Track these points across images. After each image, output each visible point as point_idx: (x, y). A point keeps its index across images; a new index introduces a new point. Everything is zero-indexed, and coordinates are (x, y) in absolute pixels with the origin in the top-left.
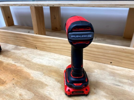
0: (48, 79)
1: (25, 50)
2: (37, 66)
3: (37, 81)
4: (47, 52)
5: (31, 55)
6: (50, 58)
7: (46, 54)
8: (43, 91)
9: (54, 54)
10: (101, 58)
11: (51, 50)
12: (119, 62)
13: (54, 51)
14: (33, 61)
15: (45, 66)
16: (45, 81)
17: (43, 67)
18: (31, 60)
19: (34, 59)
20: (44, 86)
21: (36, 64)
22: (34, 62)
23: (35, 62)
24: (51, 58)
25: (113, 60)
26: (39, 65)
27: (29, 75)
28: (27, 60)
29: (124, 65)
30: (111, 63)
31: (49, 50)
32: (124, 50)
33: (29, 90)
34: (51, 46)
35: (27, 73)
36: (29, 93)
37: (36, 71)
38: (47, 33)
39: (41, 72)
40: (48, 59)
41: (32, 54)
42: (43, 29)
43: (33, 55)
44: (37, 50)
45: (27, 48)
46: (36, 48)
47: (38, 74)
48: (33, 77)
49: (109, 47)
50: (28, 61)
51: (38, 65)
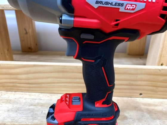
6: (32, 105)
7: (20, 98)
9: (38, 94)
11: (32, 87)
12: (153, 91)
13: (37, 89)
24: (35, 106)
25: (144, 90)
29: (159, 95)
30: (141, 94)
31: (27, 89)
32: (160, 71)
34: (32, 79)
38: (14, 57)
40: (28, 107)
42: (8, 50)
49: (137, 69)
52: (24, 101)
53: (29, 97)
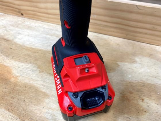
0: (48, 81)
1: (2, 18)
2: (26, 52)
3: (26, 85)
4: (42, 22)
5: (12, 28)
6: (48, 34)
7: (40, 26)
8: (39, 110)
9: (55, 25)
10: (146, 34)
11: (50, 18)
13: (55, 20)
14: (16, 40)
15: (40, 50)
16: (43, 85)
17: (37, 54)
18: (13, 40)
19: (20, 37)
20: (40, 98)
21: (22, 47)
22: (19, 43)
23: (21, 44)
24: (51, 35)
26: (28, 49)
27: (8, 72)
28: (5, 39)
31: (46, 19)
33: (8, 110)
34: (50, 9)
35: (6, 67)
36: (10, 117)
37: (23, 63)
39: (34, 65)
40: (45, 35)
41: (14, 27)
43: (16, 29)
44: (24, 19)
45: (5, 14)
46: (22, 14)
47: (27, 68)
48: (16, 77)
50: (7, 40)
51: (26, 49)
52: (43, 30)
53: (47, 27)
